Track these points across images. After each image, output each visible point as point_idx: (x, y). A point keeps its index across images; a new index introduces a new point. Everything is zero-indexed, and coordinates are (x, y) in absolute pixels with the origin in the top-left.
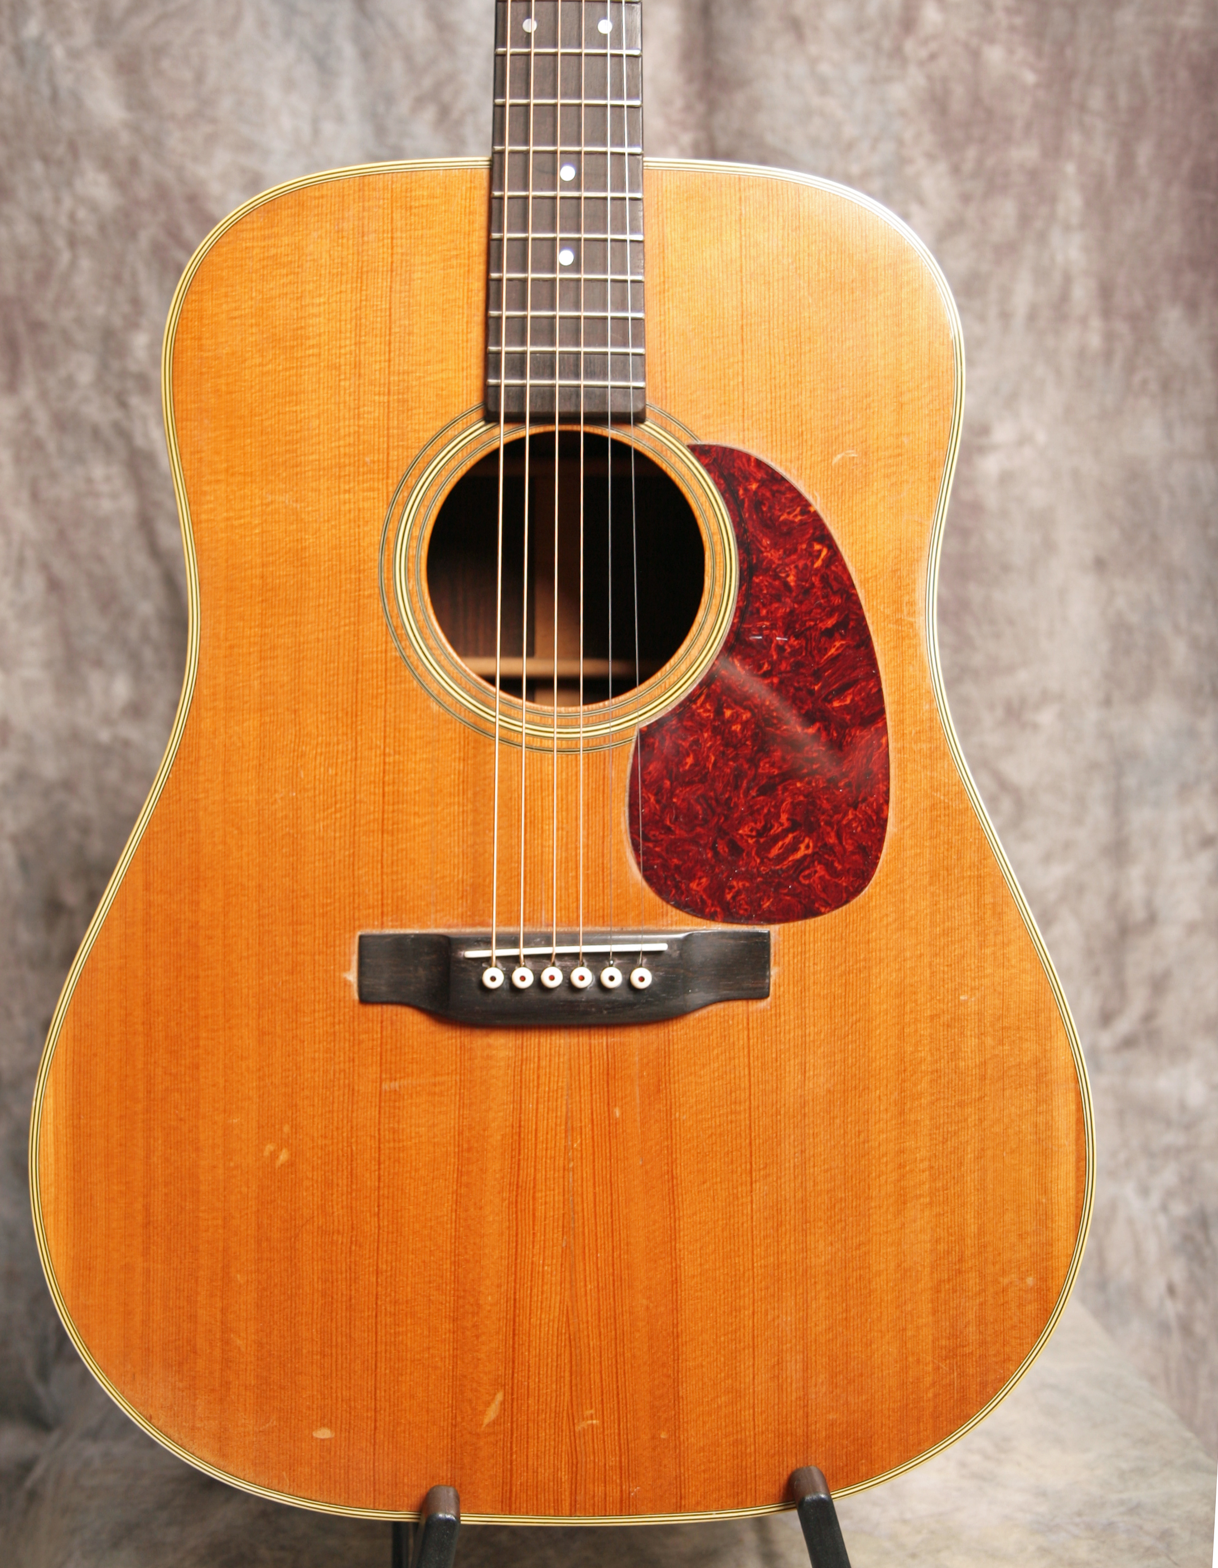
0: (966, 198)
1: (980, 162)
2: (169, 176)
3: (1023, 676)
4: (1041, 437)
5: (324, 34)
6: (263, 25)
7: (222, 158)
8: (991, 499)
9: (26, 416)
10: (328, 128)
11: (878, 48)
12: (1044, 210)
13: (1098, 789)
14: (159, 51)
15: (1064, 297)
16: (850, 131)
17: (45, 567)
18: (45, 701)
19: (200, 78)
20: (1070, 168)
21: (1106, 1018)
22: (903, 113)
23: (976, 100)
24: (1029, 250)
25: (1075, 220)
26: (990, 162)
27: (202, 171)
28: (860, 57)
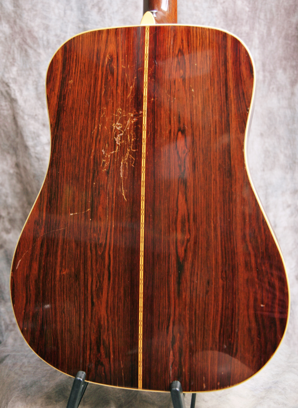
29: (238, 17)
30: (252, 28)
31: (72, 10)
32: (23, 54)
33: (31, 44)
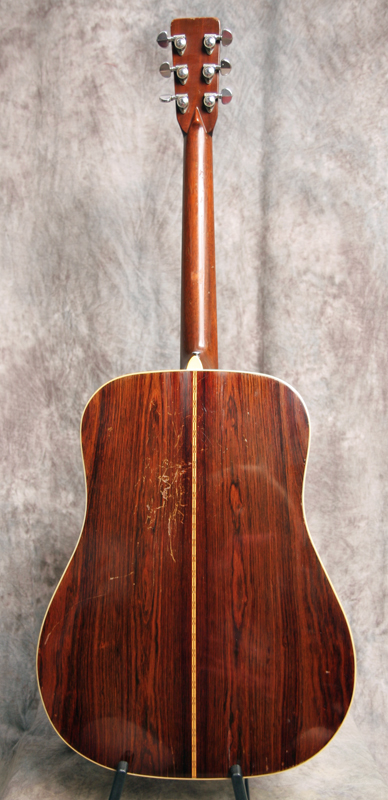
0: (339, 364)
1: (343, 353)
2: (97, 350)
3: (355, 510)
4: (362, 436)
5: (147, 310)
6: (129, 307)
7: (113, 344)
8: (346, 455)
9: (51, 415)
10: (145, 336)
11: (313, 320)
12: (364, 368)
13: (378, 548)
14: (98, 315)
15: (371, 394)
16: (303, 343)
17: (52, 459)
18: (47, 499)
19: (108, 322)
20: (373, 356)
21: (378, 624)
22: (320, 338)
23: (342, 336)
24: (359, 380)
25: (374, 371)
26: (347, 353)
27: (107, 348)
28: (307, 322)
29: (346, 339)
30: (367, 350)
31: (149, 333)
32: (95, 380)
33: (104, 369)
